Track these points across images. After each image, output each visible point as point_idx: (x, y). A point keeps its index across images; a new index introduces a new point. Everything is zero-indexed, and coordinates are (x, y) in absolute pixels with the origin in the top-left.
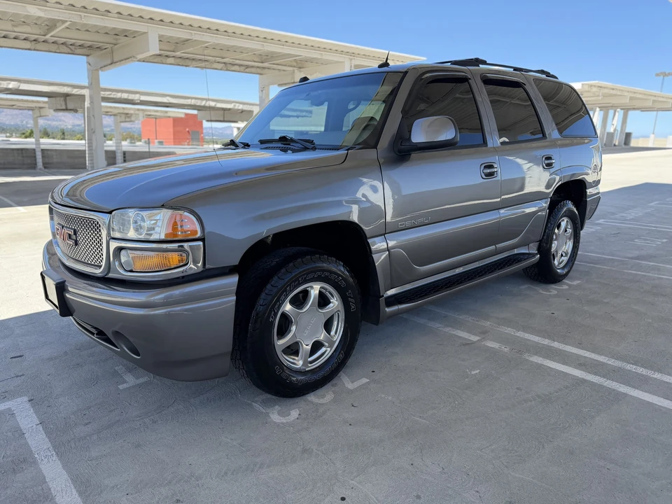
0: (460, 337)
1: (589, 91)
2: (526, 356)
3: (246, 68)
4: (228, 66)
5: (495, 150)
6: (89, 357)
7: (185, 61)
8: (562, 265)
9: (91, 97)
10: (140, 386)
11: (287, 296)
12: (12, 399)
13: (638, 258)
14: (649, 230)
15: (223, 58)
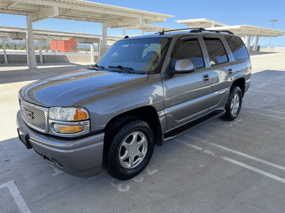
0: (194, 148)
1: (243, 29)
2: (222, 157)
3: (96, 20)
4: (88, 19)
5: (209, 69)
6: (38, 160)
7: (70, 17)
8: (234, 113)
9: (29, 34)
10: (61, 174)
11: (124, 139)
12: (7, 182)
13: (265, 108)
14: (269, 94)
15: (87, 16)
